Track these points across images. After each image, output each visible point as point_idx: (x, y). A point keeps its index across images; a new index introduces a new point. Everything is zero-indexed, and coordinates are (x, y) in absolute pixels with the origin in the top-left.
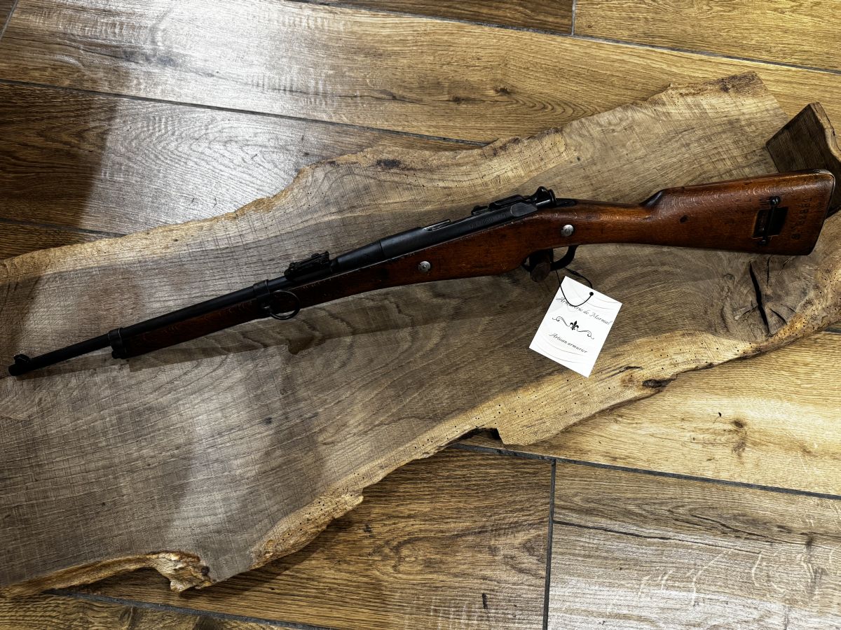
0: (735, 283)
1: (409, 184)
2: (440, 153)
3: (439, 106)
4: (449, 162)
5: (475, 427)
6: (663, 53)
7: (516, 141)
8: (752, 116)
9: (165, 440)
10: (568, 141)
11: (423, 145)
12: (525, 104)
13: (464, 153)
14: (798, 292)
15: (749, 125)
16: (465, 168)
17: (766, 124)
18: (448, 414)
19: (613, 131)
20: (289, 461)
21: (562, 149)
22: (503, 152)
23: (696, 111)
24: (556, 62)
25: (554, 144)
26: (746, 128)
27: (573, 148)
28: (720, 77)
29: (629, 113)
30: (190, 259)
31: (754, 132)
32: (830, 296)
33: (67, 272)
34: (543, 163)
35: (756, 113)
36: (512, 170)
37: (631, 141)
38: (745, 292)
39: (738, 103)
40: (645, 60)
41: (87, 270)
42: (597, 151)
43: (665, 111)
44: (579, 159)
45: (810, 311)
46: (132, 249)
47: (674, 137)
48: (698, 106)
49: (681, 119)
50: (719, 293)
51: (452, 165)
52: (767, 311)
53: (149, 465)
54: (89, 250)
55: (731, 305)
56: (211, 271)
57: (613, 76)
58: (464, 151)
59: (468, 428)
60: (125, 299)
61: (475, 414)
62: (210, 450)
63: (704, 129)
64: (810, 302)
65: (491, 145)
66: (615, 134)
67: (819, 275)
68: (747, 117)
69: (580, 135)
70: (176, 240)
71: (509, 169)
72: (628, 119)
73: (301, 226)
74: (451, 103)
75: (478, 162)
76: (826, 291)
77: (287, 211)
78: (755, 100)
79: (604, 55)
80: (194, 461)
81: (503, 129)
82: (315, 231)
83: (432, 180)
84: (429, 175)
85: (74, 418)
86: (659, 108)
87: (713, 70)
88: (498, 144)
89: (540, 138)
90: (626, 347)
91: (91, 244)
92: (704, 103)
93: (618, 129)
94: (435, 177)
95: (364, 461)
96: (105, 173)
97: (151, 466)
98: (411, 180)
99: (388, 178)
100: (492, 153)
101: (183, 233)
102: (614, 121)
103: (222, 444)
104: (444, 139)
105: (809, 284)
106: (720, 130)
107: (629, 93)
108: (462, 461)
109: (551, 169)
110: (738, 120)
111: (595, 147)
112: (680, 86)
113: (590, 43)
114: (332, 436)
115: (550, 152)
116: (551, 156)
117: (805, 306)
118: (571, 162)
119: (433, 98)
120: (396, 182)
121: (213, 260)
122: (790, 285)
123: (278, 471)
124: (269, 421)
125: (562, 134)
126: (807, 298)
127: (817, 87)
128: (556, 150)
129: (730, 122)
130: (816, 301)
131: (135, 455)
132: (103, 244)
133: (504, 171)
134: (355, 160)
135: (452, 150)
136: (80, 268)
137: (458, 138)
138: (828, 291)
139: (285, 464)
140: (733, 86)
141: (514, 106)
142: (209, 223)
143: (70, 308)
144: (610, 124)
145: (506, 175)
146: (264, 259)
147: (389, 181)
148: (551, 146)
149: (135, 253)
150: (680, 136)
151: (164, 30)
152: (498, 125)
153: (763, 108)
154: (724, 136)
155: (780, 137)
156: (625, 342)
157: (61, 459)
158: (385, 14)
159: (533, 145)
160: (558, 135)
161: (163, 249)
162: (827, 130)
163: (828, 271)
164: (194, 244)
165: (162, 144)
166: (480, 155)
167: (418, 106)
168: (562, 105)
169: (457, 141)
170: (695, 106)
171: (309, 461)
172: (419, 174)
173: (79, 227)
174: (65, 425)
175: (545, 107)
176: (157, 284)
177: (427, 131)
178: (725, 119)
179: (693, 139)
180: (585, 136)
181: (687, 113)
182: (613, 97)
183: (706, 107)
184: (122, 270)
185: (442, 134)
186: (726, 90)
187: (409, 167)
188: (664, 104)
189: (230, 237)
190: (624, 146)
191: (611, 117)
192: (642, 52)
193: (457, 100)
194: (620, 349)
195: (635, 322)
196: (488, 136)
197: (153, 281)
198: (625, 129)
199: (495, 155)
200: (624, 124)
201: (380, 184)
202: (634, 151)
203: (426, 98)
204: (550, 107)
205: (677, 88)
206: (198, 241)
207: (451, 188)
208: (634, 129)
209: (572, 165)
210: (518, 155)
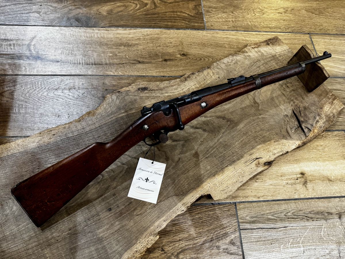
0: (289, 118)
1: (153, 96)
2: (164, 82)
3: (159, 64)
4: (168, 85)
5: (201, 195)
6: (241, 33)
7: (193, 74)
8: (280, 53)
9: (63, 227)
10: (213, 71)
11: (155, 80)
12: (193, 59)
13: (173, 81)
14: (313, 118)
15: (280, 56)
16: (175, 87)
17: (286, 56)
18: (188, 191)
19: (230, 65)
20: (123, 226)
21: (212, 75)
22: (189, 79)
23: (259, 53)
24: (202, 41)
25: (208, 73)
26: (279, 58)
27: (216, 74)
28: (265, 40)
29: (235, 57)
30: (61, 142)
31: (282, 59)
32: (324, 118)
33: (4, 157)
34: (205, 81)
35: (281, 52)
36: (194, 85)
37: (238, 68)
38: (293, 121)
39: (274, 49)
40: (236, 36)
41: (14, 155)
42: (225, 74)
43: (248, 55)
44: (219, 78)
45: (319, 125)
46: (34, 142)
47: (253, 65)
48: (260, 51)
49: (254, 57)
50: (284, 123)
51: (169, 86)
52: (303, 127)
53: (58, 240)
54: (13, 145)
55: (290, 127)
56: (72, 146)
57: (224, 44)
58: (173, 80)
59: (198, 196)
60: (34, 165)
61: (200, 189)
62: (85, 228)
63: (264, 60)
64: (318, 121)
65: (184, 76)
66: (231, 66)
67: (319, 110)
68: (279, 53)
69: (218, 68)
70: (54, 135)
71: (192, 85)
72: (234, 60)
73: (110, 120)
74: (163, 62)
75: (180, 84)
76: (322, 116)
77: (103, 115)
78: (280, 47)
79: (219, 36)
80: (79, 235)
81: (187, 70)
82: (116, 121)
83: (162, 93)
84: (161, 92)
85: (17, 225)
86: (246, 54)
87: (261, 37)
88: (186, 76)
89: (202, 72)
90: (254, 150)
91: (14, 143)
92: (261, 50)
93: (232, 64)
94: (163, 92)
95: (156, 220)
96: (16, 110)
97: (59, 241)
98: (154, 94)
99: (144, 95)
100: (184, 79)
101: (57, 131)
102: (230, 61)
103: (90, 224)
104: (163, 76)
105: (316, 114)
106: (270, 60)
107: (232, 49)
108: (197, 211)
109: (209, 83)
110: (275, 55)
111: (224, 72)
112: (251, 45)
113: (213, 32)
114: (140, 211)
115: (207, 76)
116: (208, 78)
117: (316, 123)
118: (216, 79)
119: (155, 61)
120: (148, 96)
121: (72, 141)
122: (309, 116)
123: (118, 232)
124: (110, 210)
125: (211, 69)
126: (316, 120)
127: (300, 40)
128: (209, 75)
129: (273, 56)
130: (320, 121)
131: (50, 237)
132: (20, 141)
133: (191, 86)
134: (128, 90)
135: (167, 80)
136: (10, 154)
137: (169, 75)
138: (323, 116)
139: (121, 228)
140: (271, 43)
141: (189, 60)
142: (68, 125)
143: (8, 173)
144: (228, 62)
145: (192, 88)
146: (95, 137)
147: (144, 96)
148: (207, 74)
149: (35, 143)
150: (256, 64)
151: (34, 45)
152: (184, 68)
153: (283, 50)
154: (272, 62)
155: (293, 60)
156: (253, 148)
157: (14, 246)
158: (129, 29)
159: (200, 74)
160: (209, 69)
161: (48, 139)
162: (311, 55)
163: (321, 108)
164: (63, 135)
165: (40, 94)
166: (180, 81)
167: (150, 64)
168: (207, 57)
169: (169, 77)
170: (259, 51)
171: (132, 224)
172: (156, 92)
173: (6, 136)
174: (13, 229)
175: (201, 59)
176: (48, 156)
177: (156, 74)
178: (271, 55)
179: (261, 64)
180: (219, 68)
181: (256, 55)
182: (227, 52)
183: (263, 51)
184: (31, 152)
185: (162, 74)
186: (268, 44)
187: (152, 90)
188: (247, 52)
189: (78, 130)
190: (235, 70)
191: (228, 60)
192: (233, 33)
193: (166, 60)
194: (252, 151)
195: (255, 139)
196: (181, 73)
197: (46, 155)
198: (234, 64)
199: (186, 80)
200: (234, 62)
201: (141, 98)
202: (240, 72)
203: (153, 61)
204: (203, 59)
205: (250, 46)
206: (64, 134)
207: (171, 96)
208: (238, 63)
209: (217, 80)
210: (195, 79)
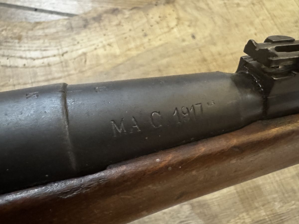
7: (115, 11)
10: (182, 14)
21: (173, 23)
22: (96, 24)
25: (163, 18)
27: (187, 23)
34: (146, 40)
36: (104, 47)
37: (261, 18)
42: (217, 28)
44: (193, 37)
66: (241, 9)
69: (197, 8)
71: (100, 45)
109: (157, 48)
111: (215, 23)
115: (156, 26)
116: (158, 31)
118: (184, 40)
125: (174, 6)
128: (164, 24)
133: (93, 47)
145: (95, 52)
148: (158, 19)
159: (137, 17)
160: (169, 7)
180: (203, 10)
190: (252, 23)
198: (253, 4)
199: (85, 26)
207: (17, 67)
208: (264, 4)
209: (184, 44)
210: (115, 28)
